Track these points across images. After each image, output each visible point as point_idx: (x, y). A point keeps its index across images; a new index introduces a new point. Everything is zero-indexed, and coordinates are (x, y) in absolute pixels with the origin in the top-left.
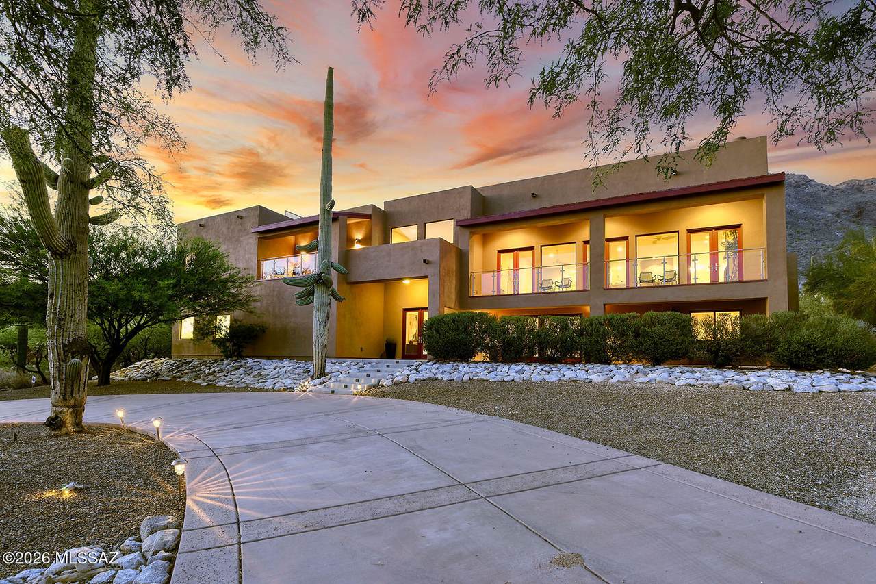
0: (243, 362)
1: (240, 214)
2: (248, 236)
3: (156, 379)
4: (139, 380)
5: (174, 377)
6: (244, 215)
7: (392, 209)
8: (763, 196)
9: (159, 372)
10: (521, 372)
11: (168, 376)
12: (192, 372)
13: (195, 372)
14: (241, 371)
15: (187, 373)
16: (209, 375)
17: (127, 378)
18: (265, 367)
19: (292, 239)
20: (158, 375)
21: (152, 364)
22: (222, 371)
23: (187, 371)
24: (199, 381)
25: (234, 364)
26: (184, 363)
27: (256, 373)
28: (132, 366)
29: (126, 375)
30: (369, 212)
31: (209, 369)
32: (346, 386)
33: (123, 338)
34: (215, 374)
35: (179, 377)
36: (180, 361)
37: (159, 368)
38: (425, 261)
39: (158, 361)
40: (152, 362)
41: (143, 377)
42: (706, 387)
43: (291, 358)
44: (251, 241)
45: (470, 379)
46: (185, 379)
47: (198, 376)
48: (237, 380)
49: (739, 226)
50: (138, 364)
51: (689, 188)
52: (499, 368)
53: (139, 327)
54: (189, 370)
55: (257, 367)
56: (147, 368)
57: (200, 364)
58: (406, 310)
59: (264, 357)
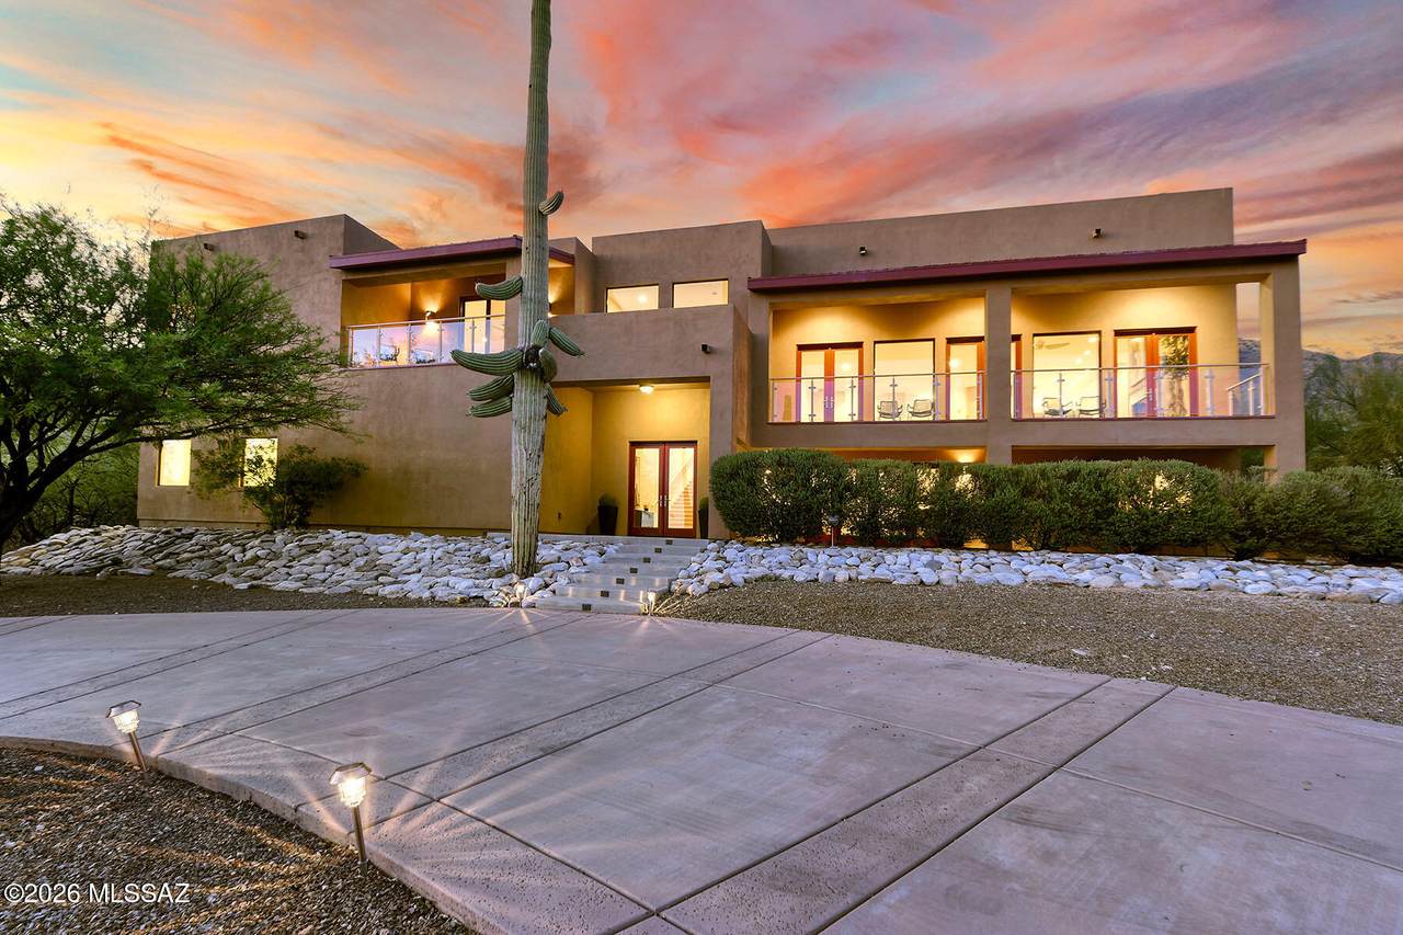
0: (322, 538)
1: (300, 229)
2: (317, 277)
3: (115, 573)
4: (69, 574)
5: (160, 568)
6: (308, 230)
7: (607, 253)
8: (1267, 275)
9: (120, 556)
10: (935, 566)
11: (144, 566)
12: (201, 558)
13: (210, 556)
14: (324, 555)
15: (189, 560)
16: (243, 564)
17: (37, 570)
18: (381, 549)
19: (405, 290)
20: (116, 562)
21: (97, 539)
22: (276, 556)
23: (186, 555)
24: (226, 578)
25: (301, 540)
26: (178, 538)
27: (361, 561)
28: (47, 542)
29: (35, 562)
30: (571, 251)
31: (244, 551)
32: (605, 594)
33: (34, 476)
34: (261, 563)
35: (174, 569)
36: (167, 533)
37: (117, 548)
38: (704, 348)
39: (109, 531)
40: (97, 534)
41: (78, 567)
42: (1306, 598)
43: (428, 531)
44: (326, 286)
45: (850, 579)
46: (190, 572)
47: (219, 568)
48: (322, 576)
49: (1191, 330)
50: (61, 537)
51: (1159, 253)
52: (889, 558)
53: (74, 454)
54: (193, 552)
55: (360, 549)
56: (86, 546)
57: (217, 539)
58: (635, 445)
59: (369, 529)
